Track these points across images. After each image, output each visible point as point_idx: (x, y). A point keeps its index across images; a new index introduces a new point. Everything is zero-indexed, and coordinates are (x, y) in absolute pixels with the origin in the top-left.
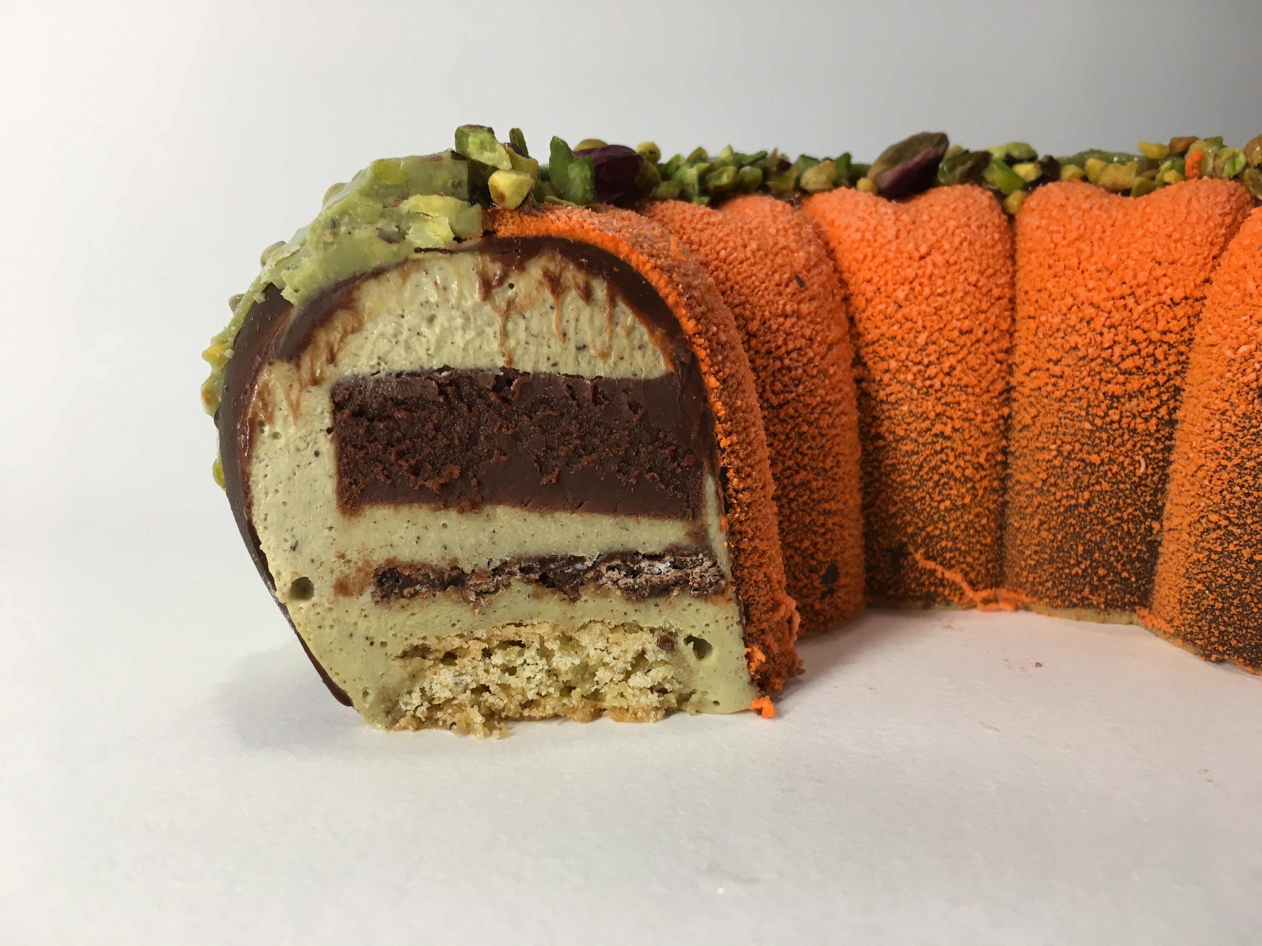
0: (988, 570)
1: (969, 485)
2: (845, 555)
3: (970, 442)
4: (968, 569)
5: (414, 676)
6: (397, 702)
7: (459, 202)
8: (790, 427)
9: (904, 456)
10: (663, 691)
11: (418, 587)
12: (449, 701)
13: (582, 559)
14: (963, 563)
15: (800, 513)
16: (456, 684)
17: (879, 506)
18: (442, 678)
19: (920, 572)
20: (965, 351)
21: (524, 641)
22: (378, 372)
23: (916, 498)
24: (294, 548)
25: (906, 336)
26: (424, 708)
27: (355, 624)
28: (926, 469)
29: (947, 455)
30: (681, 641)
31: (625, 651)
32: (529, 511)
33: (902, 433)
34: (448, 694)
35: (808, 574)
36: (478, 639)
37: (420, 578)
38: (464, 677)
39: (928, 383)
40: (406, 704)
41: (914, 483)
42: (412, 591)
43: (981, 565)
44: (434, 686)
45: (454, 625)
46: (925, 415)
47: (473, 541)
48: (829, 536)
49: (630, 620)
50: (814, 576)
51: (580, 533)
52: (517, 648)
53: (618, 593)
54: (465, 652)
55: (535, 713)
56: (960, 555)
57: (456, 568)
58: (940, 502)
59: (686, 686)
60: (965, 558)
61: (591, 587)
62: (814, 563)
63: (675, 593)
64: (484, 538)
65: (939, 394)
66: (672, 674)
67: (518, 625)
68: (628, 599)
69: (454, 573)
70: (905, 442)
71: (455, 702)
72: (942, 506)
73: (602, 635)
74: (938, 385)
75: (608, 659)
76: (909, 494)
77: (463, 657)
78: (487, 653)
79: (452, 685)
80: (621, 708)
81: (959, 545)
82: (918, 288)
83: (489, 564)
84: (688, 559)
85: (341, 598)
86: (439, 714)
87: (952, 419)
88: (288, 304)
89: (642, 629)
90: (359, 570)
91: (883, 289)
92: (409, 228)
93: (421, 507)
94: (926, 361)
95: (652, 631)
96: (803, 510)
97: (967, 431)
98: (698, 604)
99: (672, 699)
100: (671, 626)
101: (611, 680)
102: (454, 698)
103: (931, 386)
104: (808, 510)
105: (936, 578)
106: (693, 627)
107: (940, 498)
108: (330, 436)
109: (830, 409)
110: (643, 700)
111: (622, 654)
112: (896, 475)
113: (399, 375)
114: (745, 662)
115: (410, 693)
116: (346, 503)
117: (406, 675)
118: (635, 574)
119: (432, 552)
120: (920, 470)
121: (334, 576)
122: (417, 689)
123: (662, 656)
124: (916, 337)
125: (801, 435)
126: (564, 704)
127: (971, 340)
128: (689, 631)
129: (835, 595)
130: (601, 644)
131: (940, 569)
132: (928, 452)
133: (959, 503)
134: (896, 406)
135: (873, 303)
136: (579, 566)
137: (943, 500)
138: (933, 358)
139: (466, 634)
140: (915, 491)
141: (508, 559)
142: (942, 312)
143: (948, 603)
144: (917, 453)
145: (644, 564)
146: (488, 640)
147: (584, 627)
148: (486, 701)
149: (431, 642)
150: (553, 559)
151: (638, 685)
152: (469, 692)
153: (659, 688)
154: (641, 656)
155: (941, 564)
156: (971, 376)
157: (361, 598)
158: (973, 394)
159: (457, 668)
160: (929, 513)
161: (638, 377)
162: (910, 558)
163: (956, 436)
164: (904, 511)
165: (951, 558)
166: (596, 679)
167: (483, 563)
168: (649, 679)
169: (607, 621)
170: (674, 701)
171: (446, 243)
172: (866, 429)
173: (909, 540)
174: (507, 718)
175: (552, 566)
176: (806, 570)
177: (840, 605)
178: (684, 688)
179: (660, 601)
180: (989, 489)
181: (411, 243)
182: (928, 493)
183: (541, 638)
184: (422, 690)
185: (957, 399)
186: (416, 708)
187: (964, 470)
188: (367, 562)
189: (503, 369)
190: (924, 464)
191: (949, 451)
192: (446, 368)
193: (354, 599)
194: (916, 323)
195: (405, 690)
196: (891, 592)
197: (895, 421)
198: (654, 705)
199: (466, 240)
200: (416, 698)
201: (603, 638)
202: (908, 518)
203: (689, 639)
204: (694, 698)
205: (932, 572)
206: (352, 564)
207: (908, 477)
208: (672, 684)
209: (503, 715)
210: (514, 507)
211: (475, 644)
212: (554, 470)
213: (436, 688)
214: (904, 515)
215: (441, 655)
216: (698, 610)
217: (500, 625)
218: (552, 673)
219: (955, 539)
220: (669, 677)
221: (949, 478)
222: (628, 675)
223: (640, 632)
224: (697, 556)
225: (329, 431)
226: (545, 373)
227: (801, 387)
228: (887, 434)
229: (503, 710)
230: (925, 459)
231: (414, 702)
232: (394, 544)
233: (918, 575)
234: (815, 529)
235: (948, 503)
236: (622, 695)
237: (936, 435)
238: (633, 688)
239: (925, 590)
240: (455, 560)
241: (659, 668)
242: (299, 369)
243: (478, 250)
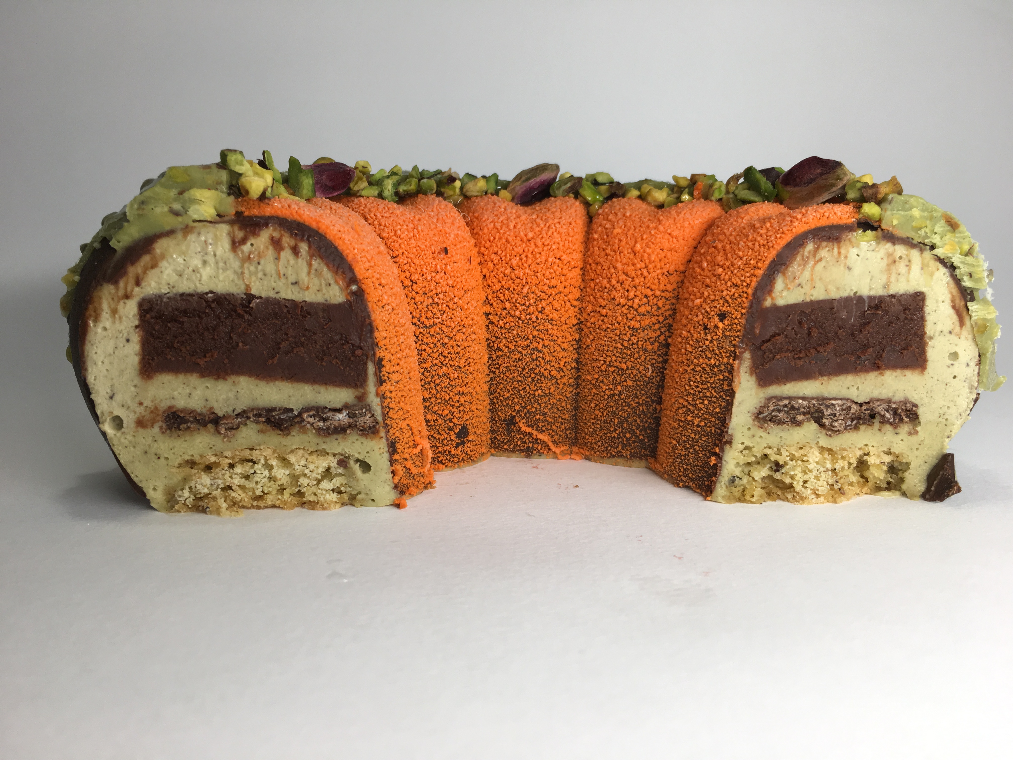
0: (567, 435)
1: (554, 381)
2: (473, 421)
3: (554, 354)
4: (553, 434)
5: (185, 479)
6: (174, 495)
7: (221, 194)
8: (437, 339)
9: (514, 362)
10: (340, 492)
11: (189, 424)
12: (207, 496)
13: (292, 410)
14: (550, 429)
15: (443, 393)
16: (211, 484)
17: (499, 393)
18: (203, 481)
19: (523, 435)
20: (551, 298)
21: (254, 459)
22: (169, 293)
23: (521, 388)
24: (111, 398)
25: (516, 288)
26: (191, 499)
27: (149, 446)
28: (527, 370)
29: (539, 362)
30: (352, 462)
31: (318, 467)
32: (260, 380)
33: (513, 347)
34: (206, 491)
35: (447, 432)
36: (226, 457)
37: (191, 419)
38: (217, 480)
39: (528, 317)
40: (180, 496)
41: (520, 379)
42: (185, 426)
43: (562, 431)
44: (197, 486)
45: (211, 448)
46: (526, 337)
47: (224, 397)
48: (461, 408)
49: (320, 448)
50: (452, 433)
51: (291, 394)
52: (251, 464)
53: (314, 431)
54: (217, 465)
55: (261, 504)
56: (548, 424)
57: (213, 413)
58: (535, 391)
59: (354, 489)
60: (551, 426)
61: (297, 428)
62: (452, 425)
63: (348, 431)
64: (231, 395)
65: (535, 324)
66: (346, 481)
67: (252, 449)
68: (319, 435)
69: (212, 416)
70: (514, 353)
71: (211, 496)
72: (536, 393)
73: (303, 456)
74: (534, 319)
75: (307, 471)
76: (517, 386)
77: (217, 467)
78: (231, 466)
79: (209, 486)
80: (314, 502)
81: (548, 418)
82: (524, 259)
83: (234, 411)
84: (357, 412)
85: (141, 430)
86: (200, 503)
87: (543, 340)
88: (114, 250)
89: (328, 454)
90: (152, 412)
91: (503, 258)
92: (189, 208)
93: (192, 375)
94: (527, 303)
95: (334, 455)
96: (445, 392)
97: (552, 347)
98: (363, 440)
99: (345, 496)
100: (346, 452)
101: (308, 485)
102: (210, 494)
103: (530, 319)
104: (448, 392)
105: (533, 438)
106: (359, 453)
107: (535, 388)
108: (137, 330)
109: (464, 330)
110: (328, 496)
111: (315, 469)
112: (510, 373)
113: (182, 295)
114: (391, 475)
115: (182, 489)
116: (146, 371)
117: (180, 479)
118: (325, 420)
119: (199, 402)
120: (523, 371)
121: (136, 416)
122: (187, 487)
123: (340, 471)
124: (522, 289)
125: (444, 344)
126: (279, 499)
127: (555, 292)
128: (357, 456)
129: (466, 445)
130: (303, 462)
131: (535, 432)
132: (528, 360)
133: (547, 392)
134: (510, 331)
135: (497, 267)
136: (290, 415)
137: (537, 390)
138: (532, 301)
139: (218, 453)
140: (520, 383)
141: (246, 409)
142: (539, 274)
143: (540, 454)
144: (521, 360)
145: (330, 414)
146: (233, 458)
147: (292, 451)
148: (230, 495)
149: (197, 458)
150: (274, 409)
151: (325, 488)
152: (219, 490)
153: (338, 490)
154: (328, 469)
155: (537, 430)
156: (554, 314)
157: (153, 429)
158: (556, 325)
159: (213, 475)
160: (528, 398)
161: (328, 302)
162: (517, 425)
163: (546, 350)
164: (514, 396)
165: (543, 426)
166: (299, 483)
167: (230, 410)
168: (331, 484)
169: (306, 449)
170: (346, 498)
171: (212, 218)
172: (492, 344)
173: (516, 414)
174: (243, 507)
175: (273, 414)
176: (446, 429)
177: (469, 452)
178: (353, 490)
179: (340, 436)
180: (567, 384)
181: (190, 217)
182: (528, 385)
183: (266, 458)
184: (190, 488)
185: (546, 328)
186: (186, 499)
187: (550, 372)
188: (156, 408)
189: (245, 294)
190: (526, 367)
191: (541, 360)
192: (211, 292)
193: (149, 430)
194: (522, 280)
195: (180, 488)
196: (505, 447)
197: (509, 340)
198: (334, 500)
199: (224, 216)
200: (186, 493)
201: (303, 458)
202: (516, 400)
203: (357, 460)
204: (359, 497)
205: (530, 434)
206: (148, 409)
207: (516, 375)
208: (346, 488)
209: (241, 504)
210: (251, 377)
211: (224, 460)
212: (276, 356)
213: (199, 487)
214: (514, 398)
215: (202, 467)
216: (362, 443)
217: (239, 448)
218: (272, 479)
219: (545, 414)
220: (344, 484)
221: (541, 376)
222: (319, 482)
223: (327, 456)
224: (362, 410)
225: (137, 327)
226: (272, 298)
227: (445, 315)
228: (504, 348)
229: (241, 501)
230: (526, 364)
231: (185, 495)
232: (175, 397)
233: (522, 436)
234: (452, 403)
235: (540, 391)
236: (315, 494)
237: (533, 349)
238: (322, 490)
239: (526, 446)
240: (212, 408)
241: (338, 478)
242: (117, 289)
243: (231, 223)
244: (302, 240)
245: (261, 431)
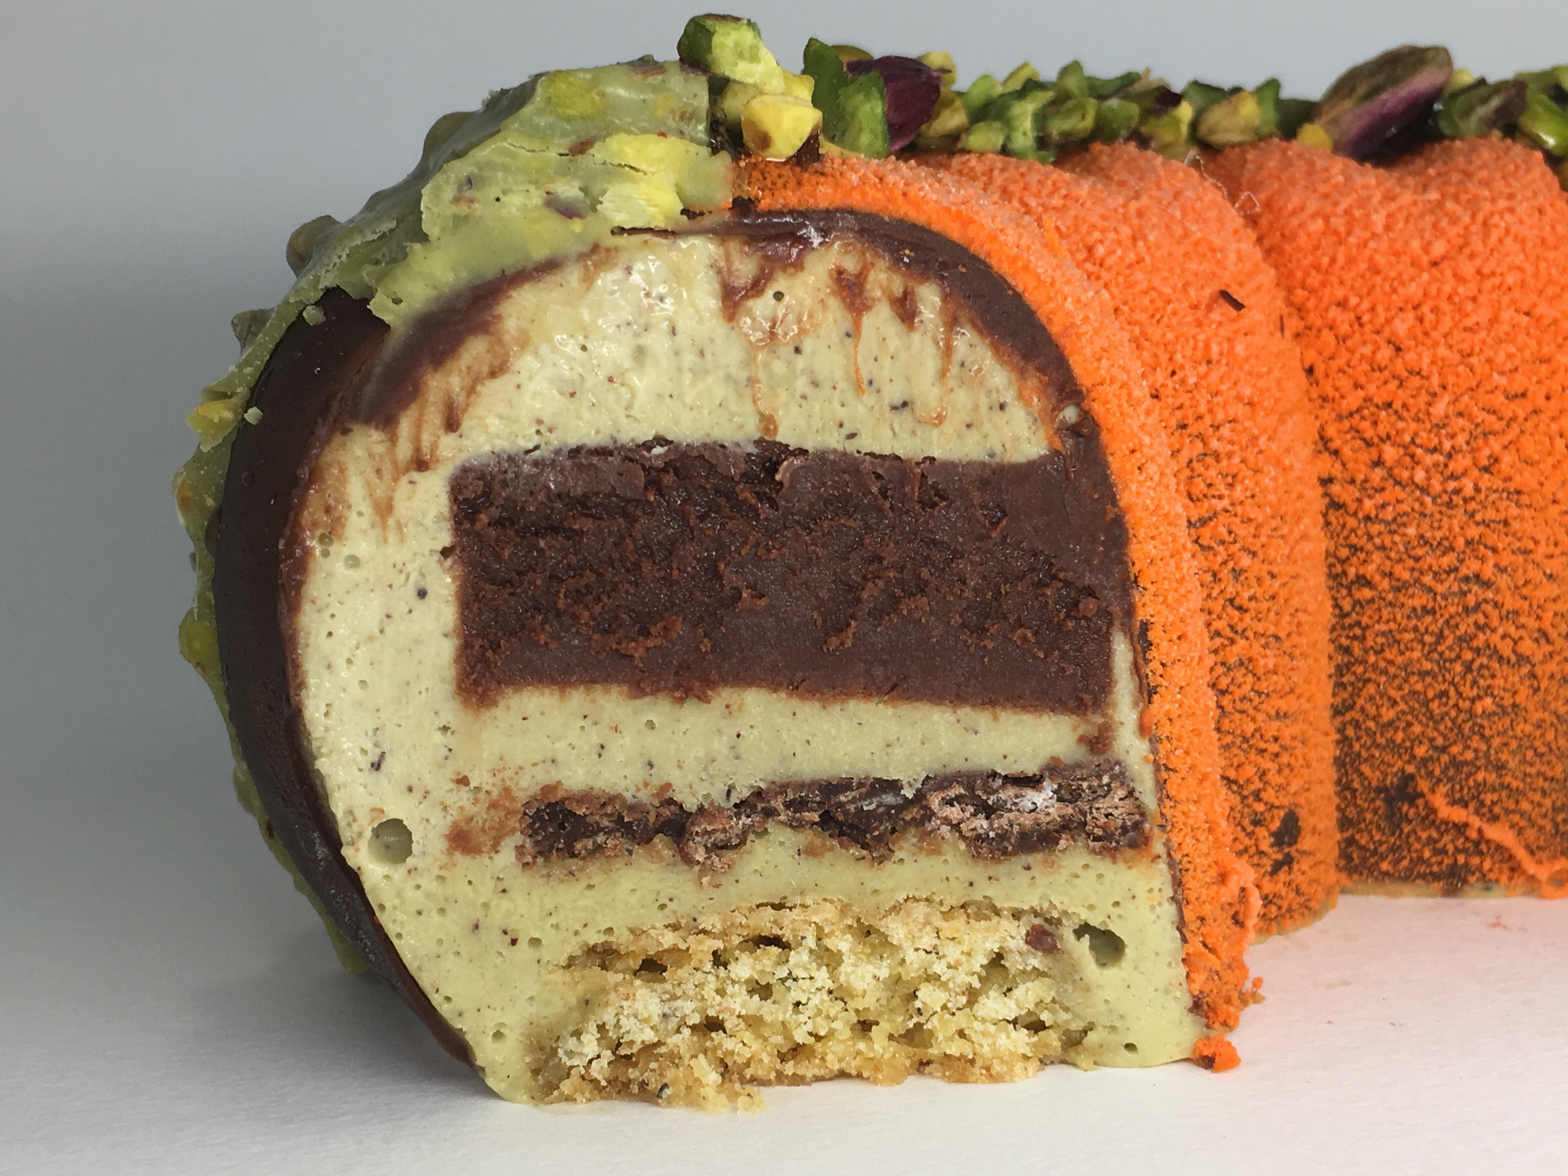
0: (1556, 825)
1: (1526, 669)
2: (1312, 796)
3: (1525, 591)
4: (1523, 823)
5: (587, 1002)
6: (554, 1051)
7: (693, 148)
8: (1219, 559)
9: (1409, 617)
10: (1036, 1026)
11: (600, 838)
12: (649, 1049)
13: (894, 786)
14: (1513, 812)
15: (1238, 716)
16: (665, 1015)
17: (1363, 709)
18: (638, 1006)
19: (1438, 828)
20: (1515, 429)
21: (787, 935)
22: (537, 448)
23: (1430, 694)
24: (376, 766)
25: (1411, 401)
26: (604, 1062)
27: (486, 905)
28: (1450, 641)
29: (1486, 616)
30: (1068, 934)
31: (969, 954)
32: (802, 697)
33: (1406, 576)
34: (649, 1036)
35: (1250, 829)
36: (704, 932)
37: (605, 822)
38: (679, 1003)
39: (1452, 485)
40: (571, 1054)
41: (1427, 666)
42: (590, 843)
43: (1545, 816)
44: (624, 1021)
45: (662, 907)
46: (1446, 543)
47: (702, 753)
48: (1285, 759)
49: (978, 896)
50: (1262, 832)
51: (893, 738)
52: (774, 950)
53: (962, 846)
54: (680, 955)
55: (808, 1069)
56: (1509, 797)
57: (671, 802)
58: (1473, 701)
59: (1076, 1016)
60: (1517, 802)
61: (911, 838)
62: (1260, 807)
63: (1063, 843)
64: (720, 746)
65: (1472, 506)
66: (1053, 993)
67: (778, 907)
68: (976, 856)
69: (667, 812)
70: (1410, 591)
71: (663, 1050)
72: (1479, 708)
73: (927, 923)
74: (1469, 490)
75: (939, 968)
76: (1419, 687)
77: (679, 965)
78: (719, 960)
79: (656, 1020)
80: (962, 1057)
81: (1508, 780)
82: (1430, 317)
83: (729, 793)
84: (1085, 785)
85: (458, 857)
86: (633, 1073)
87: (1494, 550)
88: (382, 327)
89: (997, 912)
90: (493, 806)
91: (1366, 318)
92: (604, 192)
93: (607, 692)
94: (1447, 445)
95: (1016, 915)
96: (1242, 712)
97: (1521, 571)
98: (1103, 866)
99: (1053, 1039)
100: (1053, 906)
101: (944, 1007)
102: (659, 1044)
103: (1457, 491)
104: (1251, 712)
105: (1467, 839)
106: (1091, 907)
107: (1475, 692)
108: (449, 562)
109: (1285, 530)
110: (1003, 1041)
111: (964, 958)
112: (1395, 650)
113: (576, 452)
114: (1182, 970)
115: (577, 1034)
116: (476, 683)
117: (573, 1001)
118: (989, 811)
119: (627, 772)
120: (1438, 643)
121: (449, 819)
122: (592, 1027)
123: (1036, 961)
124: (1429, 404)
125: (1237, 573)
126: (859, 1053)
127: (1524, 410)
128: (1085, 915)
129: (1295, 867)
130: (927, 941)
131: (1475, 822)
132: (1452, 610)
133: (1508, 702)
134: (1394, 527)
135: (1349, 343)
136: (889, 799)
137: (1479, 697)
138: (1461, 439)
139: (683, 922)
140: (1428, 680)
141: (763, 785)
142: (1474, 360)
143: (1487, 884)
144: (1433, 612)
145: (1007, 794)
146: (724, 935)
147: (896, 909)
148: (720, 1045)
149: (622, 939)
150: (845, 785)
151: (994, 1015)
152: (686, 1032)
153: (1029, 1020)
154: (997, 961)
155: (1477, 812)
156: (1527, 475)
157: (498, 858)
158: (1529, 506)
159: (668, 986)
160: (1453, 721)
161: (997, 459)
162: (1420, 802)
163: (1503, 581)
164: (1409, 718)
165: (1494, 803)
166: (918, 1004)
167: (717, 793)
168: (1012, 1004)
169: (937, 899)
170: (1057, 1044)
171: (667, 218)
172: (1339, 569)
173: (1418, 769)
174: (753, 1080)
175: (843, 799)
176: (1246, 822)
177: (1304, 887)
178: (1073, 1019)
179: (1035, 859)
180: (1558, 676)
181: (606, 219)
182: (1452, 683)
183: (819, 928)
184: (601, 1028)
185: (1502, 516)
186: (590, 1061)
187: (1515, 643)
188: (507, 790)
189: (758, 443)
190: (1446, 632)
191: (1489, 608)
192: (660, 440)
193: (485, 859)
194: (1428, 378)
195: (571, 1028)
196: (1385, 866)
197: (1393, 555)
198: (1022, 1051)
199: (702, 214)
200: (590, 1044)
201: (928, 928)
202: (1417, 729)
203: (1083, 930)
204: (1092, 1037)
205: (1461, 828)
206: (482, 796)
207: (1417, 654)
208: (1053, 1012)
209: (748, 1073)
210: (775, 691)
211: (700, 942)
212: (849, 625)
213: (627, 1023)
214: (1409, 724)
215: (636, 964)
216: (1100, 876)
217: (745, 905)
218: (839, 994)
219: (1500, 767)
220: (1048, 1000)
221: (1490, 657)
222: (973, 996)
223: (995, 919)
224: (1099, 777)
225: (446, 552)
226: (835, 451)
227: (1239, 488)
228: (1377, 578)
229: (748, 1064)
230: (1447, 622)
231: (586, 1050)
232: (559, 758)
233: (1435, 835)
234: (1263, 745)
235: (1488, 701)
236: (962, 1034)
237: (1467, 579)
238: (984, 1021)
239: (1447, 861)
240: (668, 786)
241: (1029, 984)
242: (393, 439)
243: (722, 233)
244: (924, 277)
245: (810, 852)
